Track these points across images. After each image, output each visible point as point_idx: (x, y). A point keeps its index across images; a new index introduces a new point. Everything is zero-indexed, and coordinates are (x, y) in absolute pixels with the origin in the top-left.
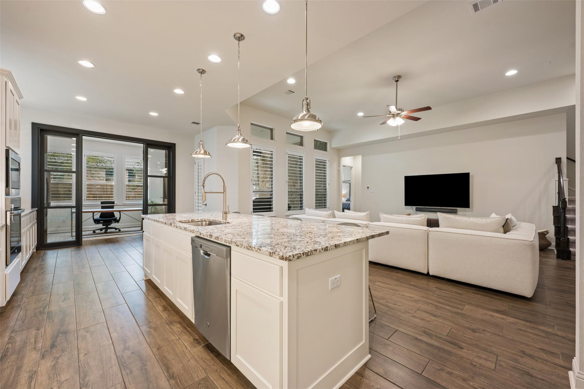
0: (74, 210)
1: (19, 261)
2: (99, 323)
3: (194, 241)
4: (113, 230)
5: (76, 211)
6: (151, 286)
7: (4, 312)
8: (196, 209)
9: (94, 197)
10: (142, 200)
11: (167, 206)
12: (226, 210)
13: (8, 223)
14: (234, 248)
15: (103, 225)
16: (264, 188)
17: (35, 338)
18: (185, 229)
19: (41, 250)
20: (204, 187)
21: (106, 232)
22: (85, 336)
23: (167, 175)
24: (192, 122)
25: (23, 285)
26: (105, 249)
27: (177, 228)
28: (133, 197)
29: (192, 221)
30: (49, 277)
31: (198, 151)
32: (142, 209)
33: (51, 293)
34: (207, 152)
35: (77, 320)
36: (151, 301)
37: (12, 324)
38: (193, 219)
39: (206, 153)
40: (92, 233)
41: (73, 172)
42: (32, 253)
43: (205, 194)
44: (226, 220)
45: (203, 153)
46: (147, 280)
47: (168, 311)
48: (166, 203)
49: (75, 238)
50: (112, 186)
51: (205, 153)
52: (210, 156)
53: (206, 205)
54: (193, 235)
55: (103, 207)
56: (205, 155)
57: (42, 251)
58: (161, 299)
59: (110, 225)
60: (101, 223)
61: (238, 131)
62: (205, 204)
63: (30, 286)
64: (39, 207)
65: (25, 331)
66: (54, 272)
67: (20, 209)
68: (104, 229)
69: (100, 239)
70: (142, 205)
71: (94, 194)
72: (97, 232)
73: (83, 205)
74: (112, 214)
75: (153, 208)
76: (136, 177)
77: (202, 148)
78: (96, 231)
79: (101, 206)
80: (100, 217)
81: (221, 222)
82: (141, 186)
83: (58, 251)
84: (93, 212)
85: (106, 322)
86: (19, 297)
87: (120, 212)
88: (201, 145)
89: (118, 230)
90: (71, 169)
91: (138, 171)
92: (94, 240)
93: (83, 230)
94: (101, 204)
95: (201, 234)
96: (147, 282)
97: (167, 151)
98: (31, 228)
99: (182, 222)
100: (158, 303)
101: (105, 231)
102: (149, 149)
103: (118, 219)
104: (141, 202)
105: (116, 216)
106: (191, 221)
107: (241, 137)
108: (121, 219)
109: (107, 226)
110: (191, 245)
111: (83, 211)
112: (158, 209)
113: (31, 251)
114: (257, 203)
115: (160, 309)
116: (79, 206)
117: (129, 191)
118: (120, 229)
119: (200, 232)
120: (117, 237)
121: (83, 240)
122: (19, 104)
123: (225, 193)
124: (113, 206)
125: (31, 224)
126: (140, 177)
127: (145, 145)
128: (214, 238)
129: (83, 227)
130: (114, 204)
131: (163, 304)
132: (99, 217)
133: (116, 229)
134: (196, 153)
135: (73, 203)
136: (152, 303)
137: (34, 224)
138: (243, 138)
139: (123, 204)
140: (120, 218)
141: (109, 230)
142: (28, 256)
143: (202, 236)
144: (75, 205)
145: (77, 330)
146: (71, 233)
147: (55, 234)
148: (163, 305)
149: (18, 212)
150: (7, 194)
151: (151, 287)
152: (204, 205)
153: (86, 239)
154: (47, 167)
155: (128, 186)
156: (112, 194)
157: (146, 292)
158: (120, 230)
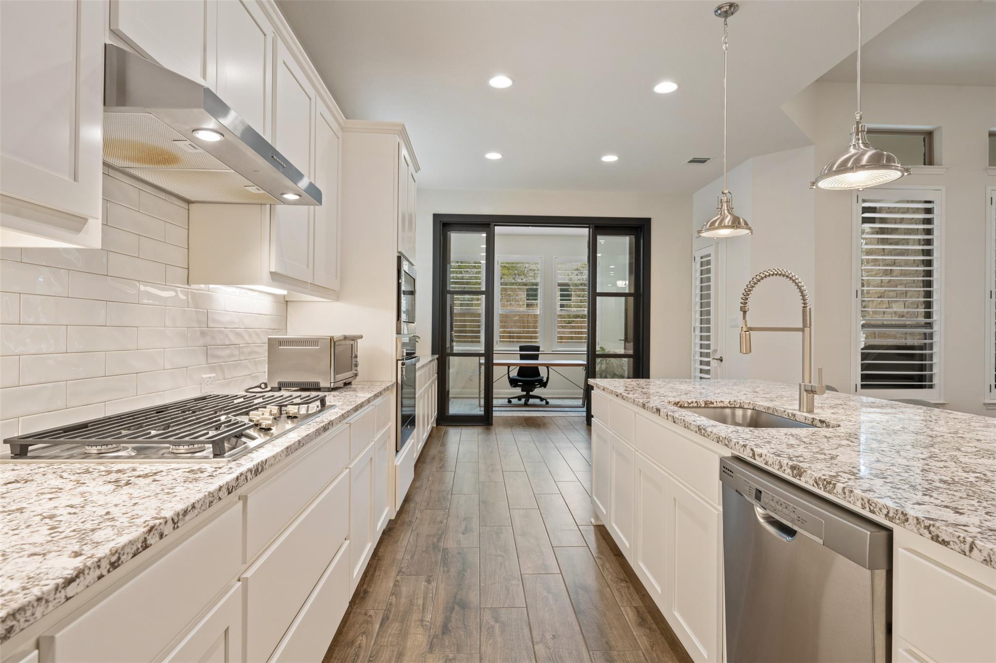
0: (483, 361)
1: (413, 444)
2: (514, 606)
3: (731, 473)
4: (537, 401)
5: (485, 361)
6: (607, 543)
7: (393, 528)
8: (695, 368)
9: (510, 337)
10: (586, 345)
11: (631, 359)
12: (810, 382)
13: (399, 382)
14: (899, 534)
15: (522, 391)
16: (886, 315)
17: (424, 598)
18: (700, 429)
19: (442, 425)
20: (745, 312)
21: (526, 404)
22: (492, 627)
23: (632, 291)
24: (691, 158)
25: (418, 484)
26: (525, 438)
27: (674, 422)
28: (568, 338)
29: (708, 405)
30: (449, 476)
31: (715, 221)
32: (586, 363)
33: (449, 510)
34: (741, 220)
35: (482, 585)
36: (608, 586)
37: (399, 556)
38: (709, 399)
39: (739, 223)
40: (507, 403)
41: (481, 293)
42: (430, 430)
43: (748, 333)
44: (811, 411)
45: (730, 224)
46: (598, 525)
47: (650, 629)
48: (631, 352)
49: (483, 409)
50: (535, 316)
51: (736, 223)
52: (750, 229)
53: (721, 360)
54: (727, 453)
55: (523, 357)
56: (737, 227)
57: (443, 427)
58: (632, 588)
59: (532, 391)
60: (519, 386)
61: (857, 135)
62: (719, 357)
63: (426, 489)
64: (440, 354)
65: (414, 577)
66: (454, 470)
67: (415, 357)
68: (524, 398)
69: (519, 416)
70: (586, 355)
71: (510, 332)
72: (514, 401)
73: (494, 352)
74: (534, 371)
75: (605, 361)
76: (572, 298)
77: (726, 211)
78: (512, 400)
79: (519, 355)
80: (519, 375)
81: (794, 415)
82: (583, 317)
83: (461, 430)
84: (509, 365)
85: (527, 607)
86: (412, 505)
87: (548, 366)
88: (725, 205)
89: (544, 401)
90: (480, 288)
91: (576, 285)
92: (509, 416)
93: (494, 396)
94: (520, 351)
95: (757, 457)
96: (600, 531)
97: (633, 237)
98: (429, 388)
99: (680, 407)
100: (626, 599)
101: (525, 401)
102: (599, 237)
103: (545, 379)
104: (584, 348)
105: (541, 375)
106: (703, 405)
107: (867, 151)
108: (550, 379)
109: (528, 392)
110: (721, 479)
111: (495, 361)
112: (612, 364)
113: (430, 425)
114: (872, 360)
115: (630, 615)
116: (489, 354)
117: (561, 326)
118: (548, 400)
119: (752, 450)
120: (544, 417)
121: (494, 415)
122: (415, 181)
123: (807, 330)
124: (537, 355)
125: (430, 381)
126: (579, 298)
127: (591, 230)
128: (812, 482)
129: (494, 390)
130: (539, 351)
131: (637, 605)
132: (516, 375)
133: (542, 399)
134: (710, 226)
135: (481, 348)
136: (613, 594)
137: (433, 382)
138: (873, 151)
139: (553, 351)
140: (548, 379)
141: (531, 401)
142: (425, 435)
143: (759, 462)
144: (483, 352)
145: (480, 608)
146: (478, 400)
147: (459, 400)
148: (636, 607)
149: (412, 361)
150: (399, 332)
151: (608, 548)
152: (716, 359)
153: (498, 415)
154: (451, 287)
155: (560, 316)
156: (536, 332)
157: (598, 557)
158: (547, 403)
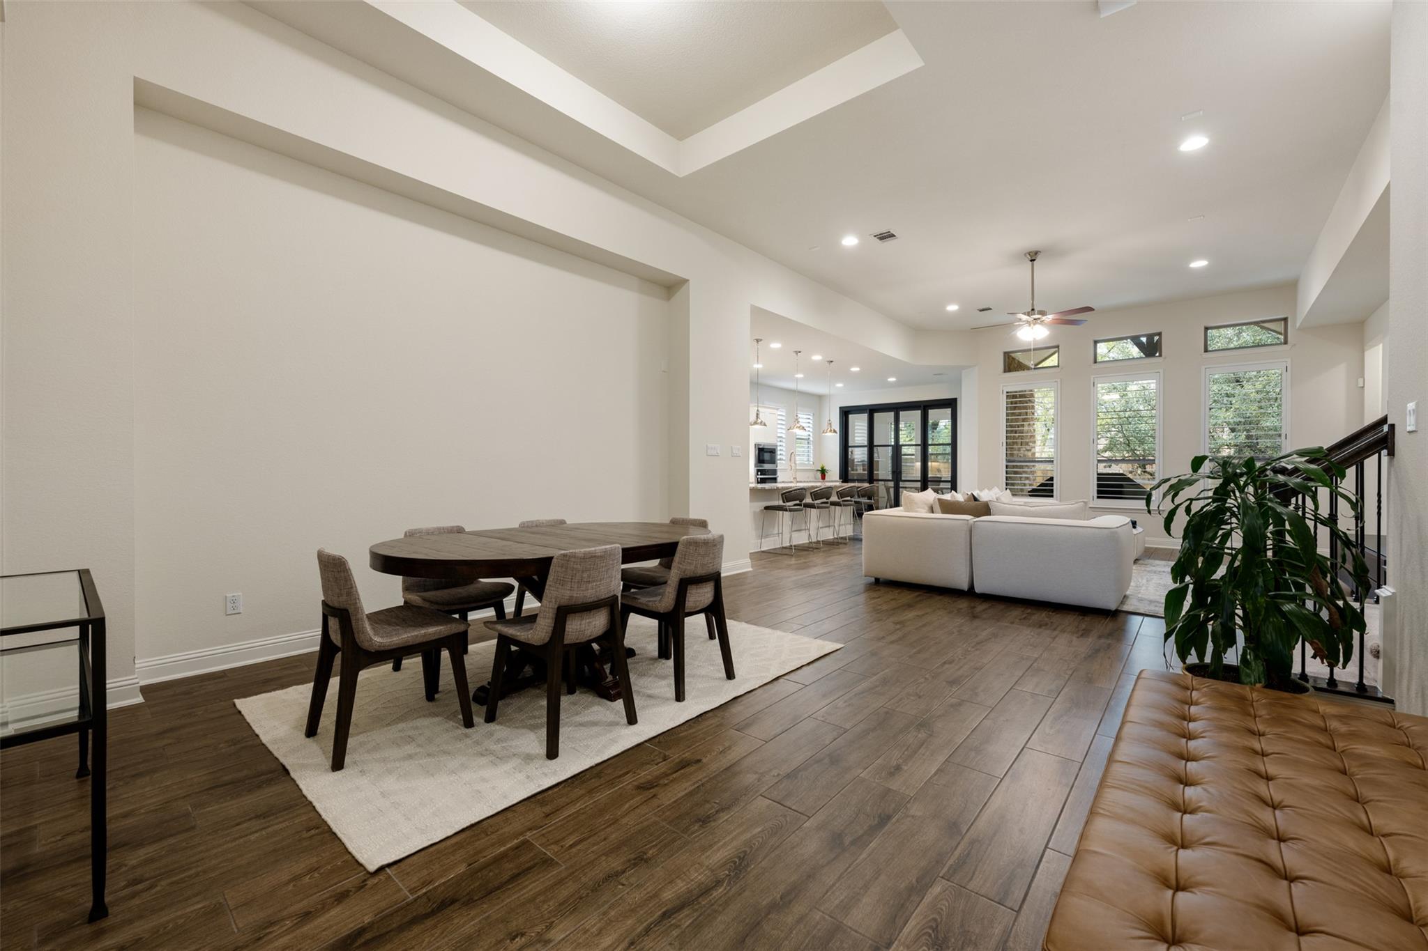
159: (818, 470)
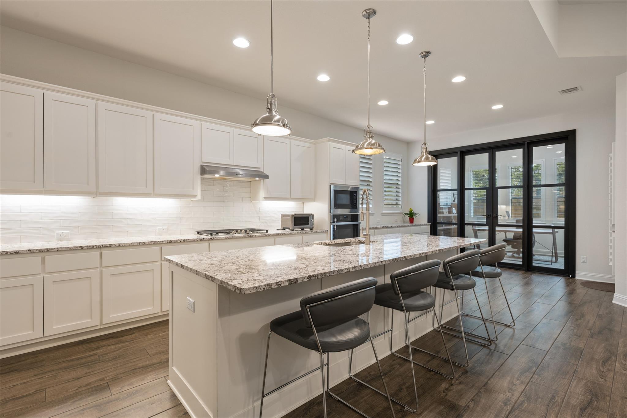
13: (332, 230)
159: (406, 214)
